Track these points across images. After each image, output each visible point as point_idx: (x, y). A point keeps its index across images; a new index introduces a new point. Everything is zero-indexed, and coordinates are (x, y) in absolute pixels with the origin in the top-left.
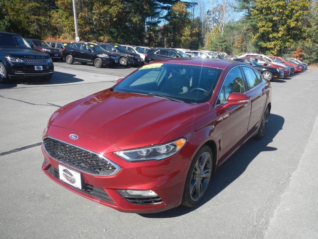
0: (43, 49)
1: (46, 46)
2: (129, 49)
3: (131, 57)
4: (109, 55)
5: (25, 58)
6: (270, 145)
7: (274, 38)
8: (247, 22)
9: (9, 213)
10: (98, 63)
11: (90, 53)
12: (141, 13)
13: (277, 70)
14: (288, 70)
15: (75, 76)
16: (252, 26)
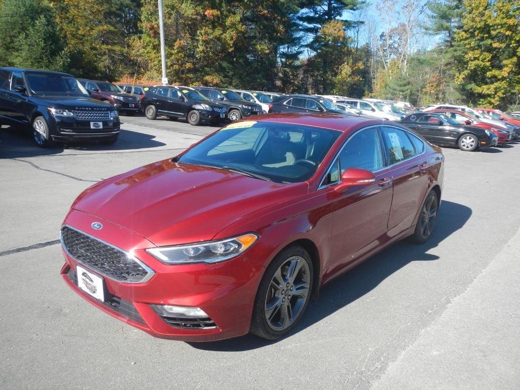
0: (113, 96)
1: (116, 92)
2: (246, 96)
3: (246, 109)
4: (212, 106)
5: (78, 110)
6: (431, 252)
7: (495, 79)
8: (447, 52)
9: (6, 331)
10: (194, 118)
11: (183, 103)
12: (271, 39)
13: (486, 131)
14: (508, 132)
15: (154, 137)
16: (455, 58)
